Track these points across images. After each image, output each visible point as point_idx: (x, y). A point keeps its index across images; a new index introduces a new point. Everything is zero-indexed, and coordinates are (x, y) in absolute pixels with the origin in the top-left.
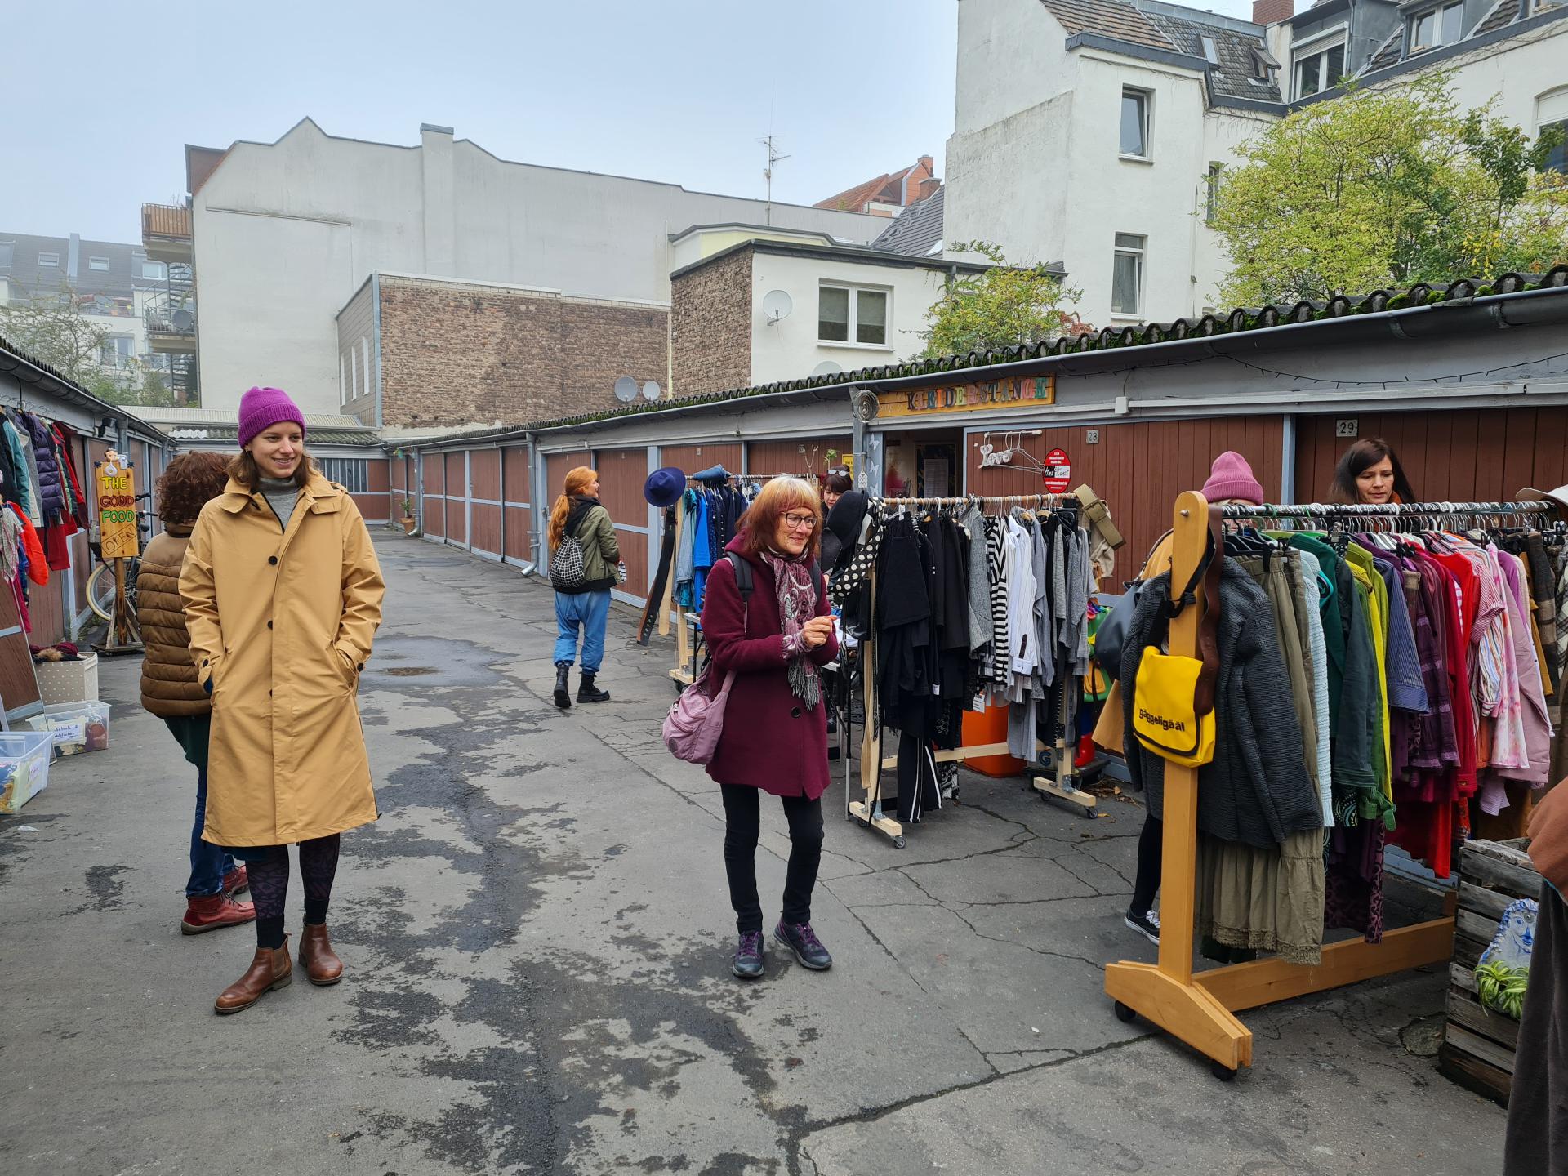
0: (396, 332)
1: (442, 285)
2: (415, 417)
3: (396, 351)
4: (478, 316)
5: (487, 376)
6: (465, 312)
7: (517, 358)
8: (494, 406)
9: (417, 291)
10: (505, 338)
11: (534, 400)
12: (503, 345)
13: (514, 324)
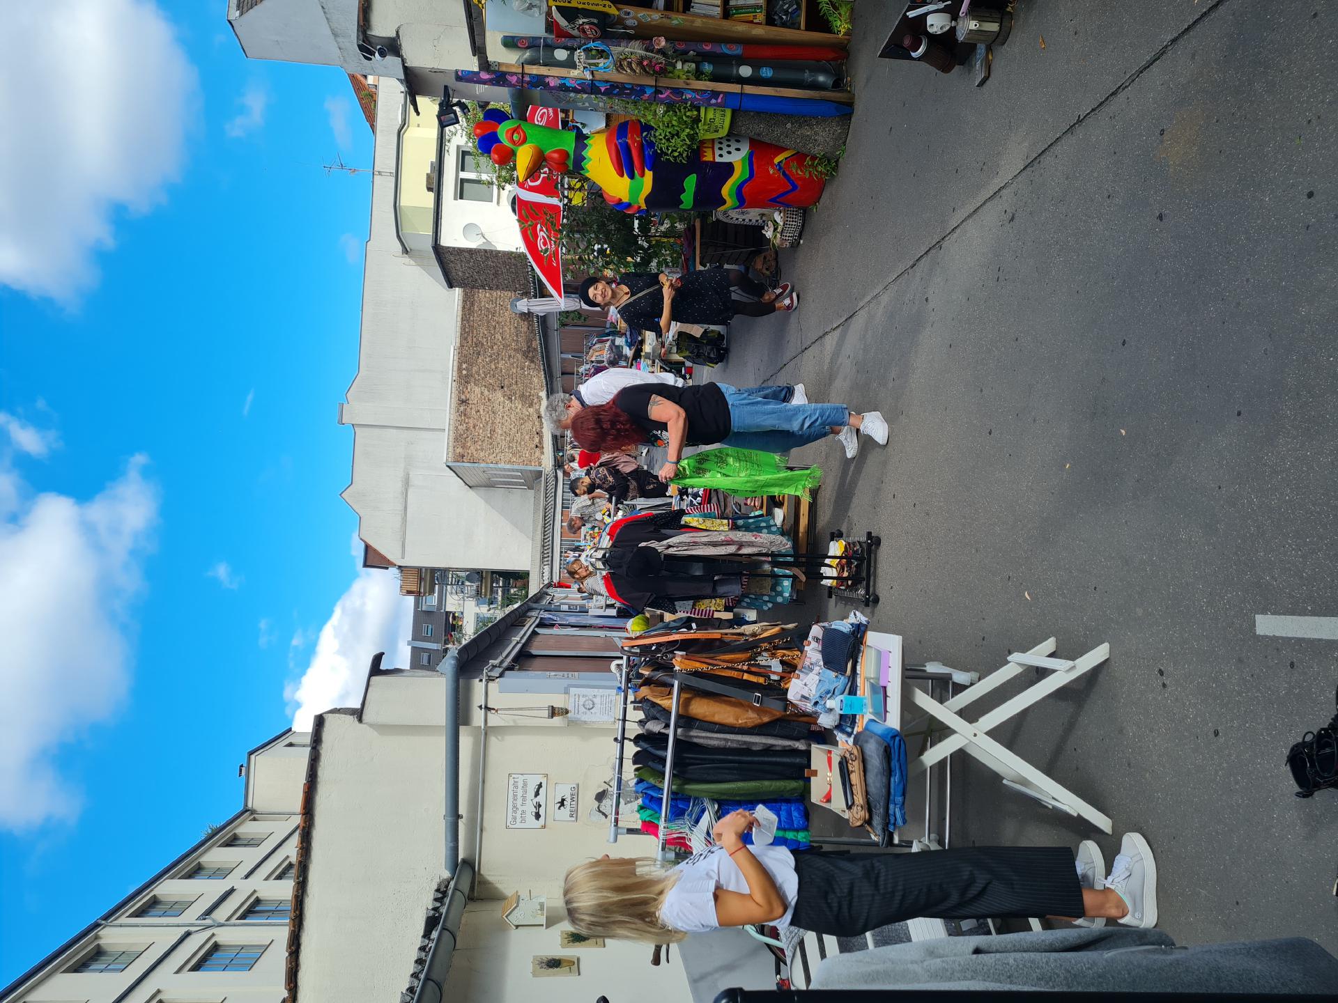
0: (482, 454)
1: (451, 423)
2: (537, 446)
3: (494, 455)
4: (470, 402)
5: (510, 399)
6: (468, 410)
7: (498, 379)
8: (530, 396)
9: (456, 440)
10: (485, 386)
11: (526, 369)
12: (490, 388)
13: (475, 379)
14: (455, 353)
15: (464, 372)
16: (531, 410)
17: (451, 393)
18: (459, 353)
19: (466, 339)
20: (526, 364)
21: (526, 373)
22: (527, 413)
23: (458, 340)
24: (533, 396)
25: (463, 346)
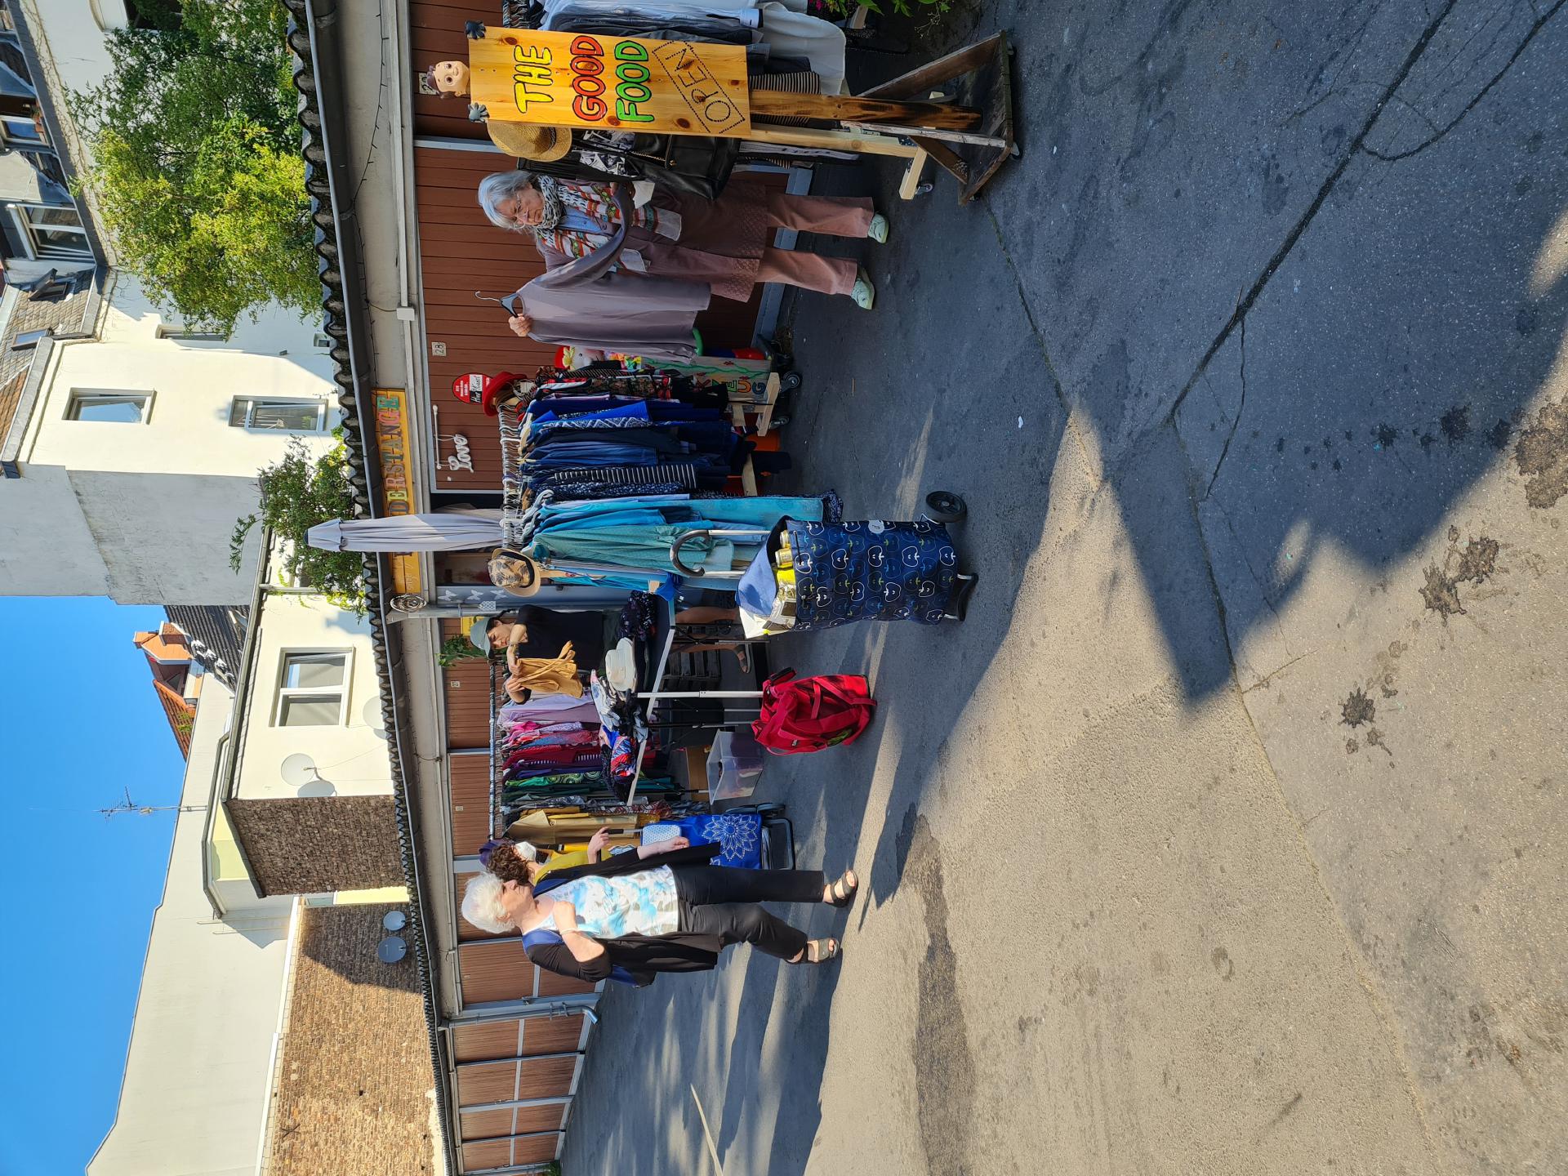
4: (302, 1129)
5: (375, 1112)
6: (297, 1145)
7: (354, 1079)
8: (408, 1101)
10: (330, 1095)
11: (403, 1054)
12: (339, 1097)
13: (313, 1087)
14: (280, 1047)
15: (294, 1077)
16: (411, 1126)
17: (268, 1118)
18: (287, 1045)
19: (300, 1019)
20: (404, 1044)
21: (404, 1061)
22: (405, 1133)
23: (287, 1022)
24: (417, 1098)
25: (295, 1031)
